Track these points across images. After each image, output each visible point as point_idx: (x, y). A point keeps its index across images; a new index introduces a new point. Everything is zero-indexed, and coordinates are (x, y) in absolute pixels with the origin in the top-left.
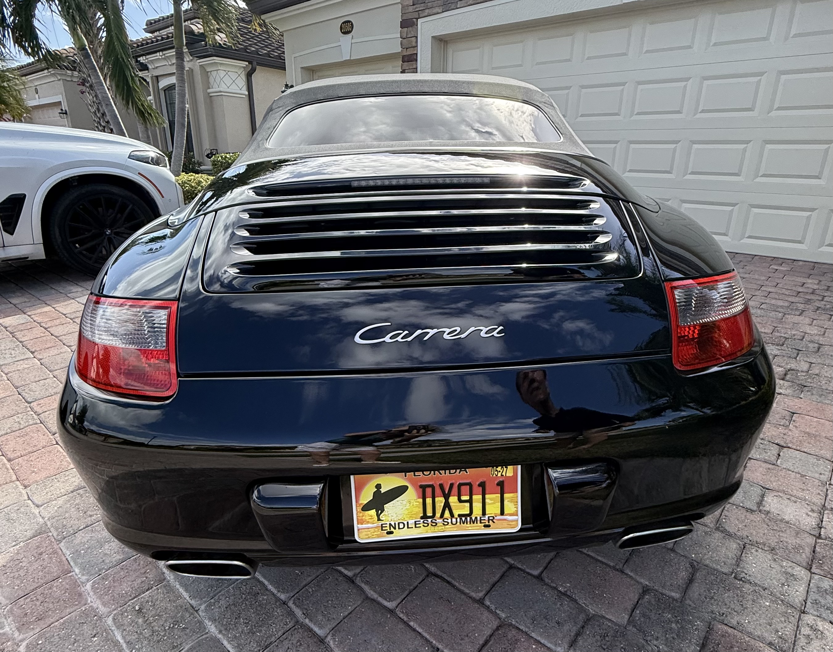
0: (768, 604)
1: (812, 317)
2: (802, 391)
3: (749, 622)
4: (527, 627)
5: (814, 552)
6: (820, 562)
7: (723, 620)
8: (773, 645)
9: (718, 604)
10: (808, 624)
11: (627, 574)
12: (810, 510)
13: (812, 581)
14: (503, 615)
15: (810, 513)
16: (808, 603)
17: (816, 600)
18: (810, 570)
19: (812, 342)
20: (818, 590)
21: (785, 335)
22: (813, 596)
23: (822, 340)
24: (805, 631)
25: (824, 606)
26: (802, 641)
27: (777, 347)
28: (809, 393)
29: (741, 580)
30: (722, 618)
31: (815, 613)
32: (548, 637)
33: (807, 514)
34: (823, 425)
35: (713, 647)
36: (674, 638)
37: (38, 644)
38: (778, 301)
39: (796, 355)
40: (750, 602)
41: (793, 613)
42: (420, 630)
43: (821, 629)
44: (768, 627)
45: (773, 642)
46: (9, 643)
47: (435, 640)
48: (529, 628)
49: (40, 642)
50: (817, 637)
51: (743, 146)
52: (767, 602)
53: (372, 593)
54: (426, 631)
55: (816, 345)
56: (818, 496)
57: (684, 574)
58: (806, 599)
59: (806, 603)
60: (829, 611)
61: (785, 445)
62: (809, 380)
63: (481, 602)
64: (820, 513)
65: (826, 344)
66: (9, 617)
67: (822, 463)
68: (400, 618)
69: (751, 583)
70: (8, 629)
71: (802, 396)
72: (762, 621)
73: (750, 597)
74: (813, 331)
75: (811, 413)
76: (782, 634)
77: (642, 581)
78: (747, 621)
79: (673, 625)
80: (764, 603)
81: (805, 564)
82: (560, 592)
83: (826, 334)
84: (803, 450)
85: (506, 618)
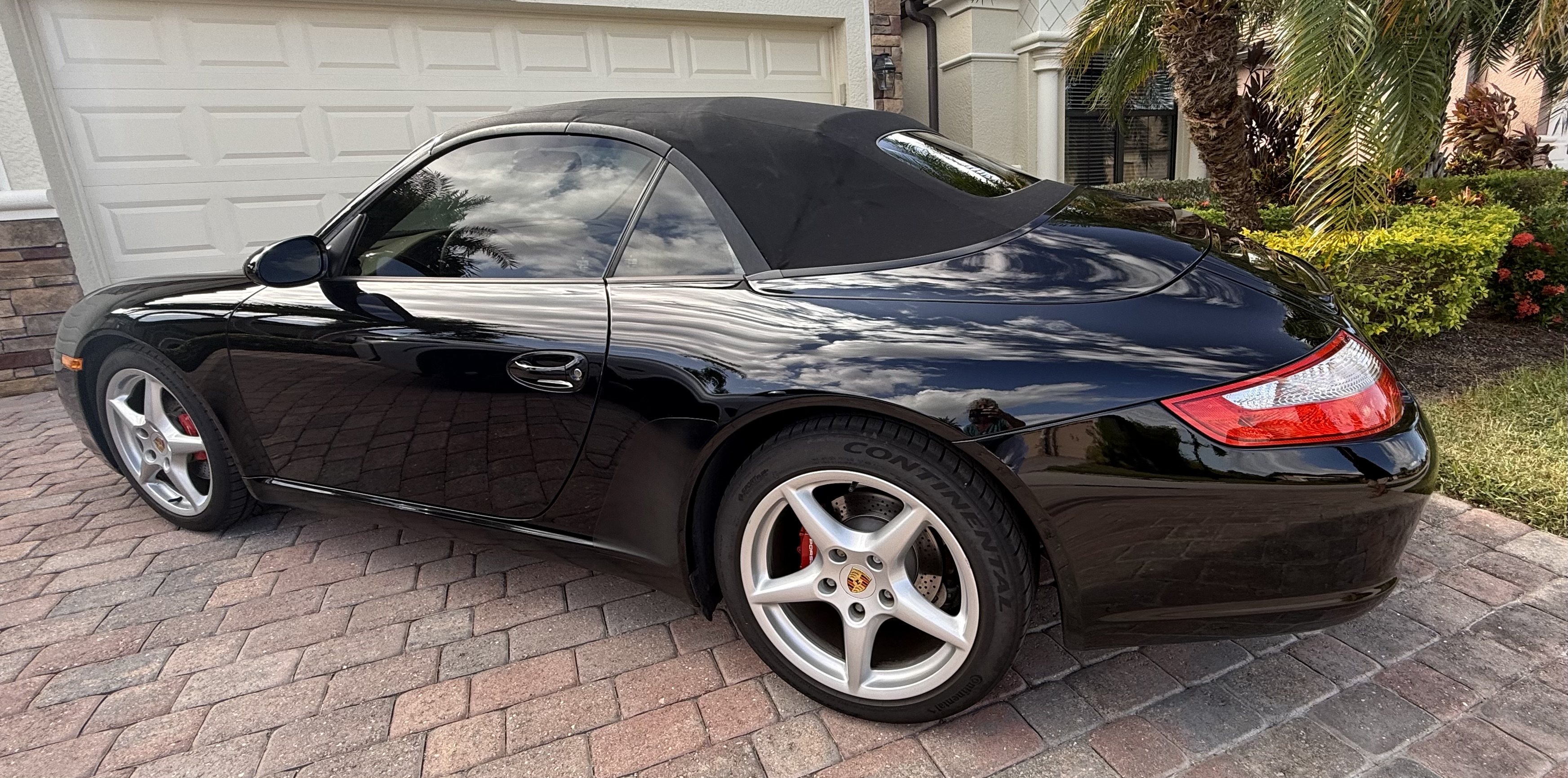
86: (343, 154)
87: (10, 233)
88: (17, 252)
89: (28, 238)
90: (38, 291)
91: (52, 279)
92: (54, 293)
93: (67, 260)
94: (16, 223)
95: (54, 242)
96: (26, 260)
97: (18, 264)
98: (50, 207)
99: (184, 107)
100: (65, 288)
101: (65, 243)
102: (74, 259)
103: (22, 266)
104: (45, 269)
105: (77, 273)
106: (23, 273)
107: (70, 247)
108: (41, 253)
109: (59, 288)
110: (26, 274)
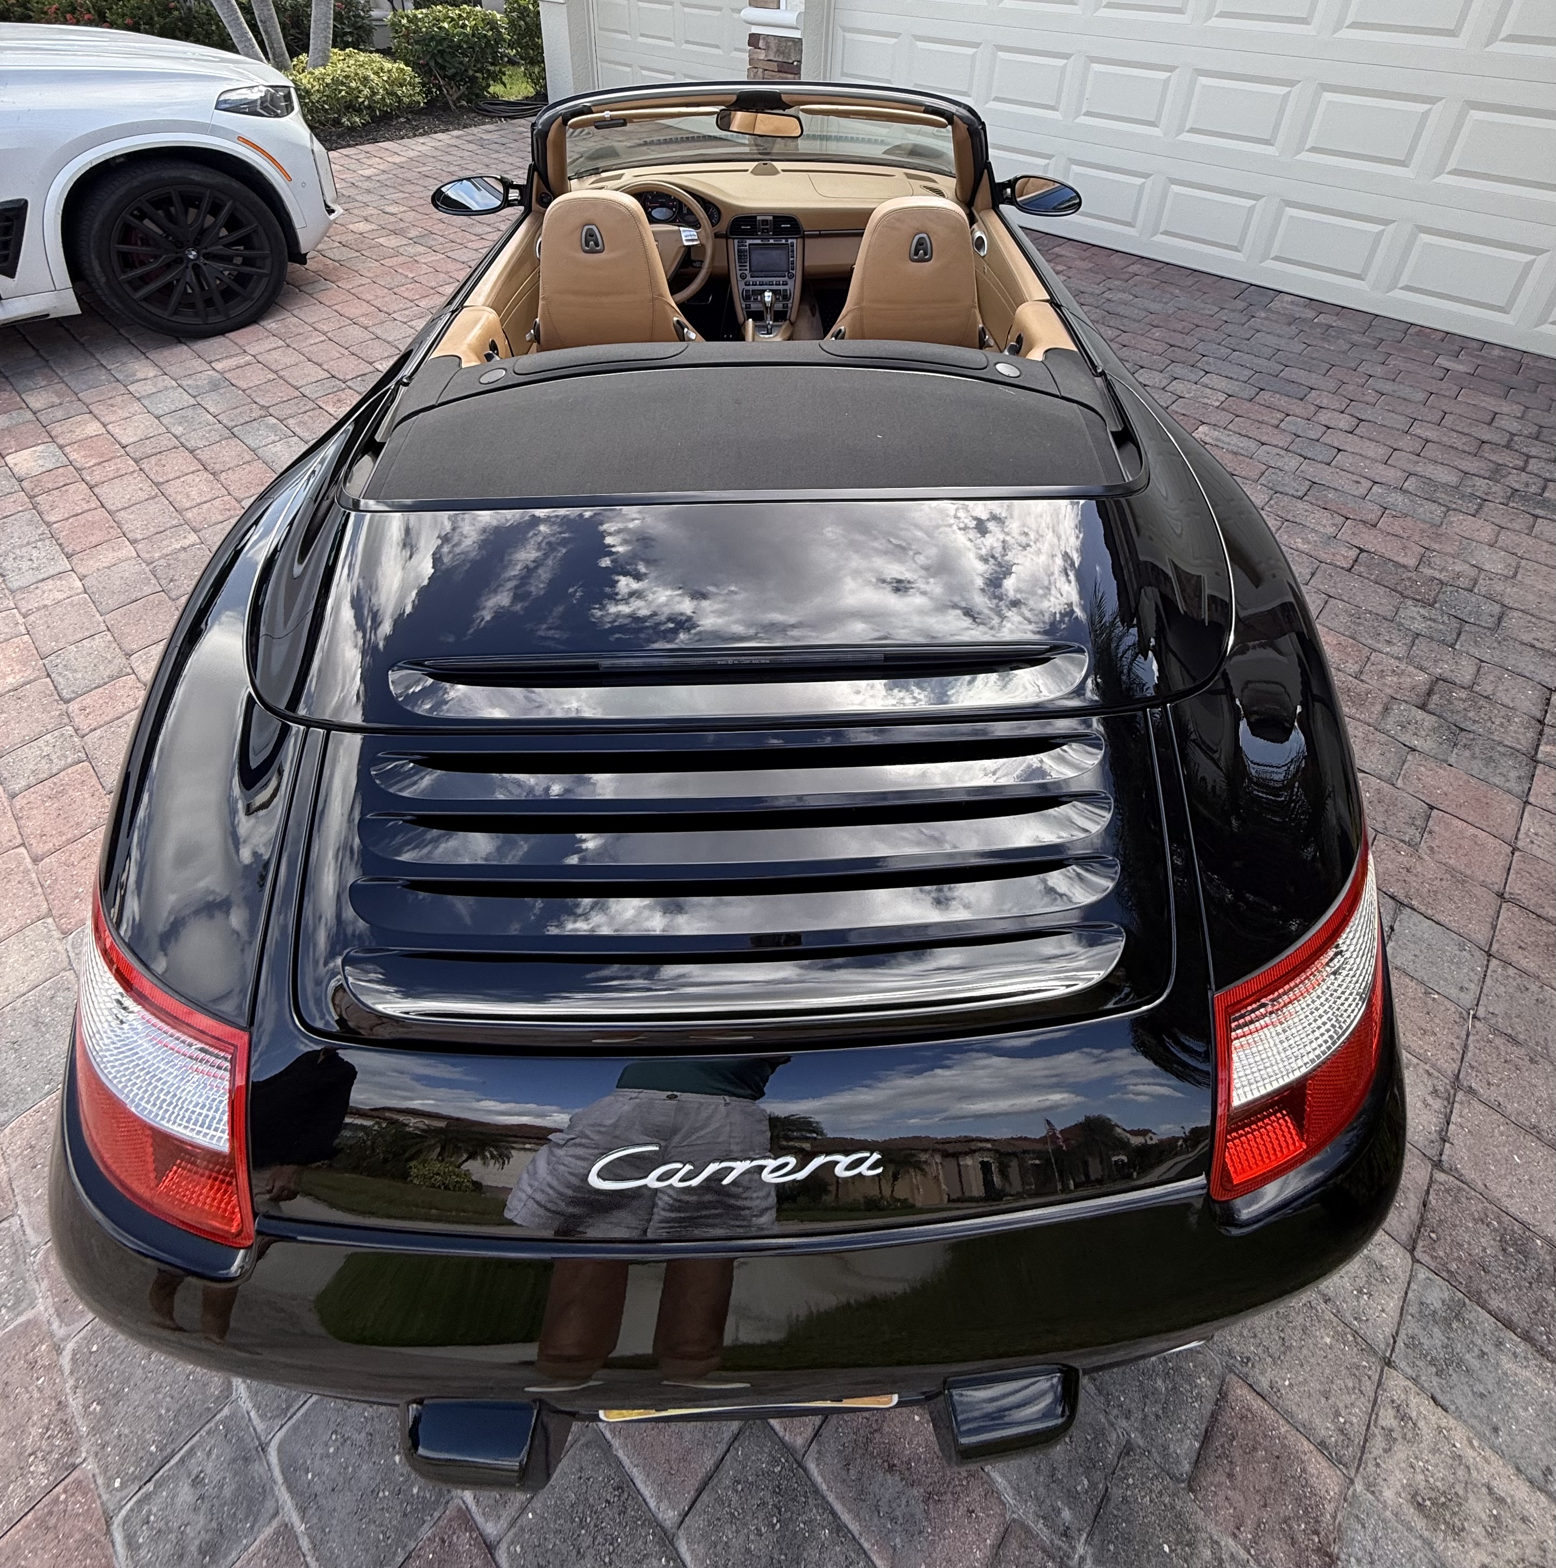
0: (1328, 1340)
1: (1497, 521)
2: (1455, 745)
3: (1290, 1384)
5: (1425, 1206)
6: (1433, 1235)
7: (1247, 1376)
8: (1327, 1449)
10: (1393, 1401)
12: (1431, 1089)
13: (1413, 1286)
15: (1430, 1100)
16: (1400, 1344)
17: (1413, 1338)
18: (1412, 1251)
19: (1489, 598)
20: (1421, 1312)
21: (1441, 576)
22: (1411, 1327)
23: (1511, 594)
24: (1387, 1418)
25: (1426, 1357)
26: (1378, 1444)
27: (1422, 611)
28: (1467, 753)
30: (1245, 1370)
31: (1409, 1371)
33: (1424, 1101)
34: (1483, 847)
35: (1222, 1446)
36: (1157, 1417)
37: (91, 1353)
38: (1439, 467)
39: (1455, 636)
40: (1298, 1334)
41: (1370, 1368)
43: (1414, 1415)
44: (1323, 1400)
45: (1328, 1441)
46: (44, 1347)
49: (95, 1348)
50: (1404, 1437)
51: (1423, 107)
52: (1328, 1335)
55: (1497, 609)
56: (1450, 1052)
58: (1397, 1333)
59: (1395, 1342)
60: (1434, 1370)
61: (1406, 901)
62: (1471, 714)
64: (1448, 1099)
65: (1516, 605)
66: (43, 1279)
67: (1468, 956)
70: (42, 1308)
71: (1452, 760)
72: (1315, 1385)
73: (1300, 1319)
74: (1494, 562)
75: (1462, 813)
76: (1345, 1423)
78: (1287, 1383)
80: (1322, 1338)
81: (1404, 1237)
83: (1519, 577)
84: (1438, 917)
87: (776, 47)
89: (783, 53)
94: (780, 39)
95: (794, 59)
98: (797, 28)
101: (800, 62)
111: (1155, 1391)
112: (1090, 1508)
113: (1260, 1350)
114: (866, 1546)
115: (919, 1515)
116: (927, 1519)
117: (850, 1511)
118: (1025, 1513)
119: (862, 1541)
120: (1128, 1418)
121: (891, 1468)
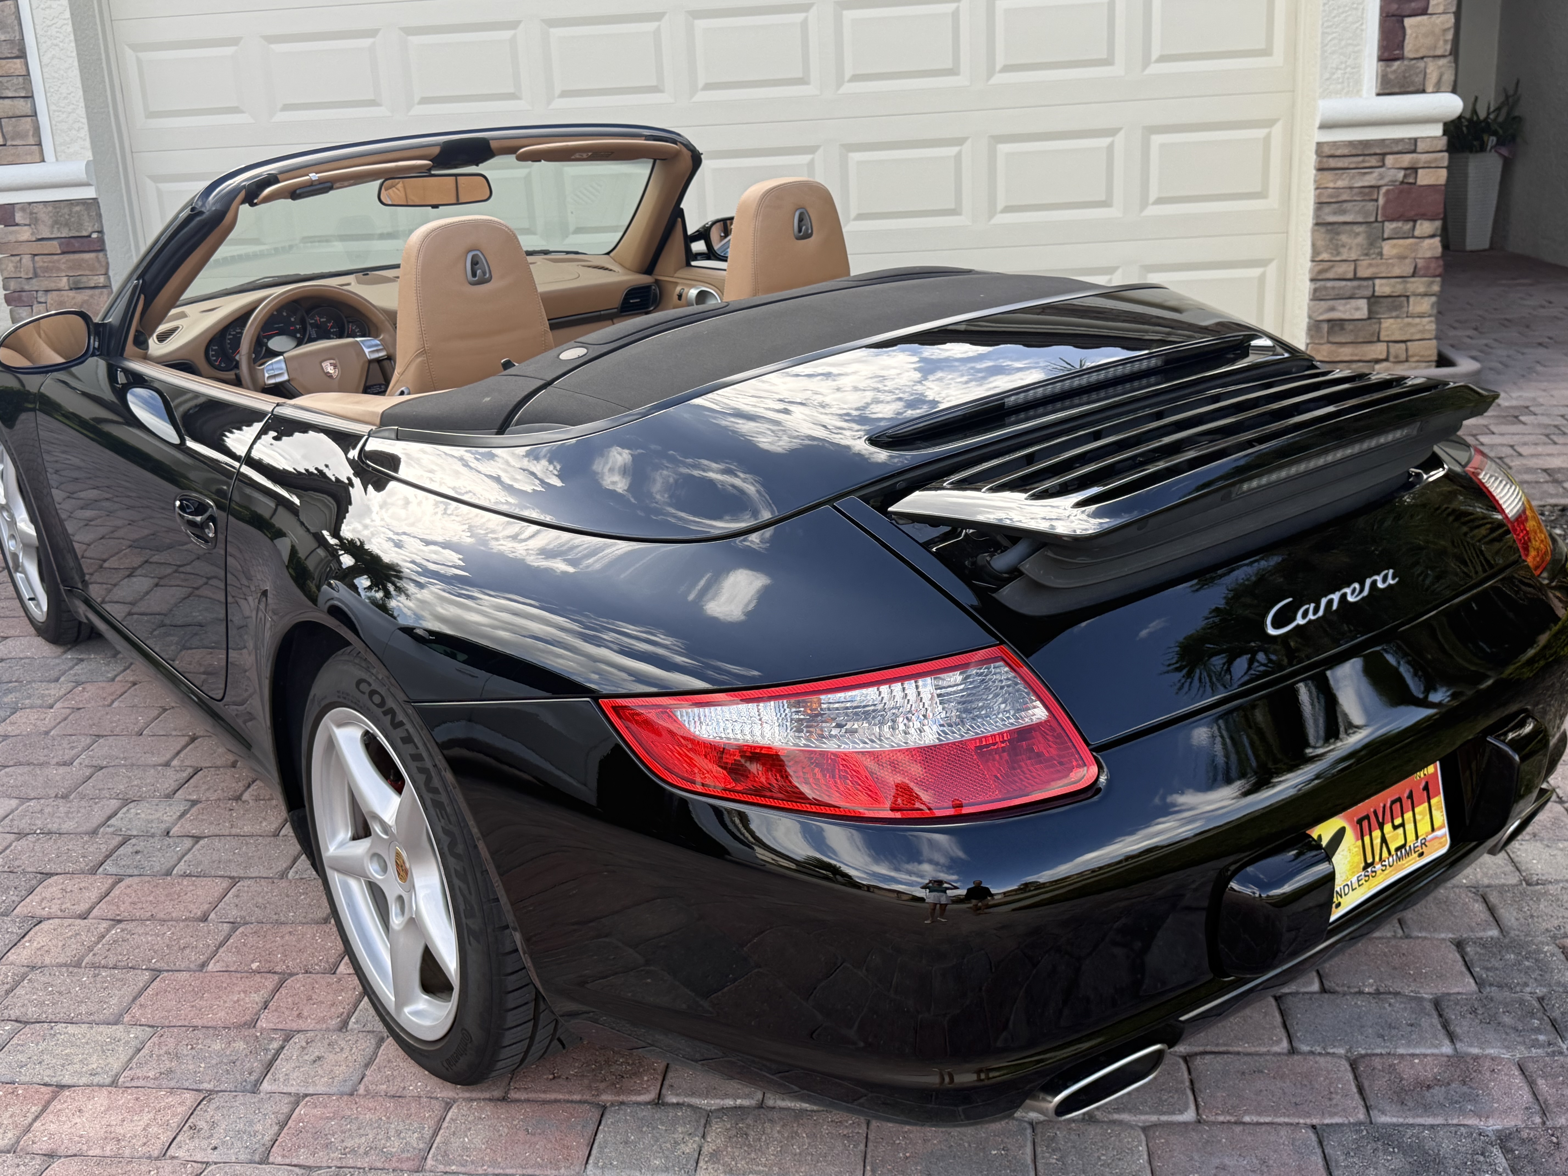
4: (1383, 1047)
9: (1544, 920)
11: (1418, 937)
14: (1341, 1051)
29: (1538, 884)
30: (1562, 931)
32: (1418, 1044)
42: (1268, 1119)
47: (1300, 1117)
48: (1387, 1047)
53: (1143, 1118)
54: (1275, 1116)
57: (1478, 907)
63: (1293, 1051)
68: (1223, 1123)
69: (1551, 882)
77: (1443, 936)
79: (1527, 963)
82: (1369, 993)
85: (1347, 1052)
86: (425, 101)
87: (51, 217)
88: (55, 243)
89: (67, 224)
90: (72, 294)
91: (84, 279)
92: (86, 298)
93: (101, 255)
94: (57, 204)
95: (90, 230)
96: (63, 253)
97: (56, 257)
98: (88, 184)
99: (241, 38)
100: (97, 291)
101: (101, 232)
102: (108, 253)
103: (58, 261)
104: (78, 265)
105: (111, 273)
106: (59, 269)
107: (106, 237)
108: (77, 244)
109: (89, 292)
110: (63, 271)
111: (1528, 968)
112: (1549, 1027)
113: (1561, 919)
114: (1455, 1122)
115: (1468, 1091)
116: (1474, 1089)
117: (1428, 1117)
118: (1520, 1053)
119: (1450, 1122)
120: (1528, 986)
121: (1429, 1087)
